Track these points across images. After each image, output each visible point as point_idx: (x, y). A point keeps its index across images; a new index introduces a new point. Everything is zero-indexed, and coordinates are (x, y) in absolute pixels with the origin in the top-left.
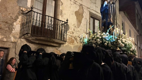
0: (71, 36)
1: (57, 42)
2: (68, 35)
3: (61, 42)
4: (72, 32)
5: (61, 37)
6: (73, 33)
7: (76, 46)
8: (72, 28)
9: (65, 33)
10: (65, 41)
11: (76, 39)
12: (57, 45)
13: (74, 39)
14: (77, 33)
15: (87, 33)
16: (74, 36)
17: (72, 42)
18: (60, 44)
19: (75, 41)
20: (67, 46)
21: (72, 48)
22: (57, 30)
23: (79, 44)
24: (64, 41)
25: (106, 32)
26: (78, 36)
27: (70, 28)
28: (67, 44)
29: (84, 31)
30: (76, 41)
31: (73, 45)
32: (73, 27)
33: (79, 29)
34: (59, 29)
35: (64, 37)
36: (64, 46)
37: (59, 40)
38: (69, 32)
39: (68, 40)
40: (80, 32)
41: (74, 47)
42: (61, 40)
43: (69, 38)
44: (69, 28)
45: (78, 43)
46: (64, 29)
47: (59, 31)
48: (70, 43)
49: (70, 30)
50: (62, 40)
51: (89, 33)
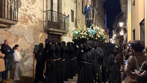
0: (24, 14)
1: (5, 22)
2: (20, 14)
3: (11, 22)
4: (25, 9)
5: (11, 15)
6: (27, 11)
7: (31, 27)
8: (25, 5)
9: (16, 11)
10: (17, 21)
11: (30, 18)
12: (6, 26)
13: (28, 18)
14: (31, 11)
15: (44, 11)
16: (28, 15)
17: (26, 21)
18: (9, 25)
19: (29, 20)
20: (19, 27)
21: (26, 28)
22: (5, 7)
23: (34, 24)
24: (15, 21)
25: (89, 28)
26: (33, 15)
27: (23, 4)
28: (19, 24)
29: (40, 9)
30: (31, 21)
31: (27, 25)
32: (26, 3)
33: (33, 6)
34: (8, 6)
35: (14, 17)
36: (16, 26)
37: (8, 19)
38: (21, 10)
39: (20, 19)
40: (35, 10)
41: (28, 27)
42: (11, 19)
43: (22, 16)
44: (21, 4)
45: (32, 22)
46: (14, 6)
47: (8, 8)
48: (23, 23)
49: (22, 7)
50: (13, 19)
51: (46, 11)
